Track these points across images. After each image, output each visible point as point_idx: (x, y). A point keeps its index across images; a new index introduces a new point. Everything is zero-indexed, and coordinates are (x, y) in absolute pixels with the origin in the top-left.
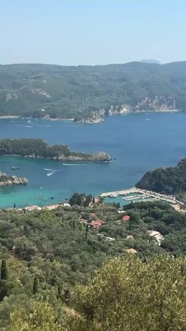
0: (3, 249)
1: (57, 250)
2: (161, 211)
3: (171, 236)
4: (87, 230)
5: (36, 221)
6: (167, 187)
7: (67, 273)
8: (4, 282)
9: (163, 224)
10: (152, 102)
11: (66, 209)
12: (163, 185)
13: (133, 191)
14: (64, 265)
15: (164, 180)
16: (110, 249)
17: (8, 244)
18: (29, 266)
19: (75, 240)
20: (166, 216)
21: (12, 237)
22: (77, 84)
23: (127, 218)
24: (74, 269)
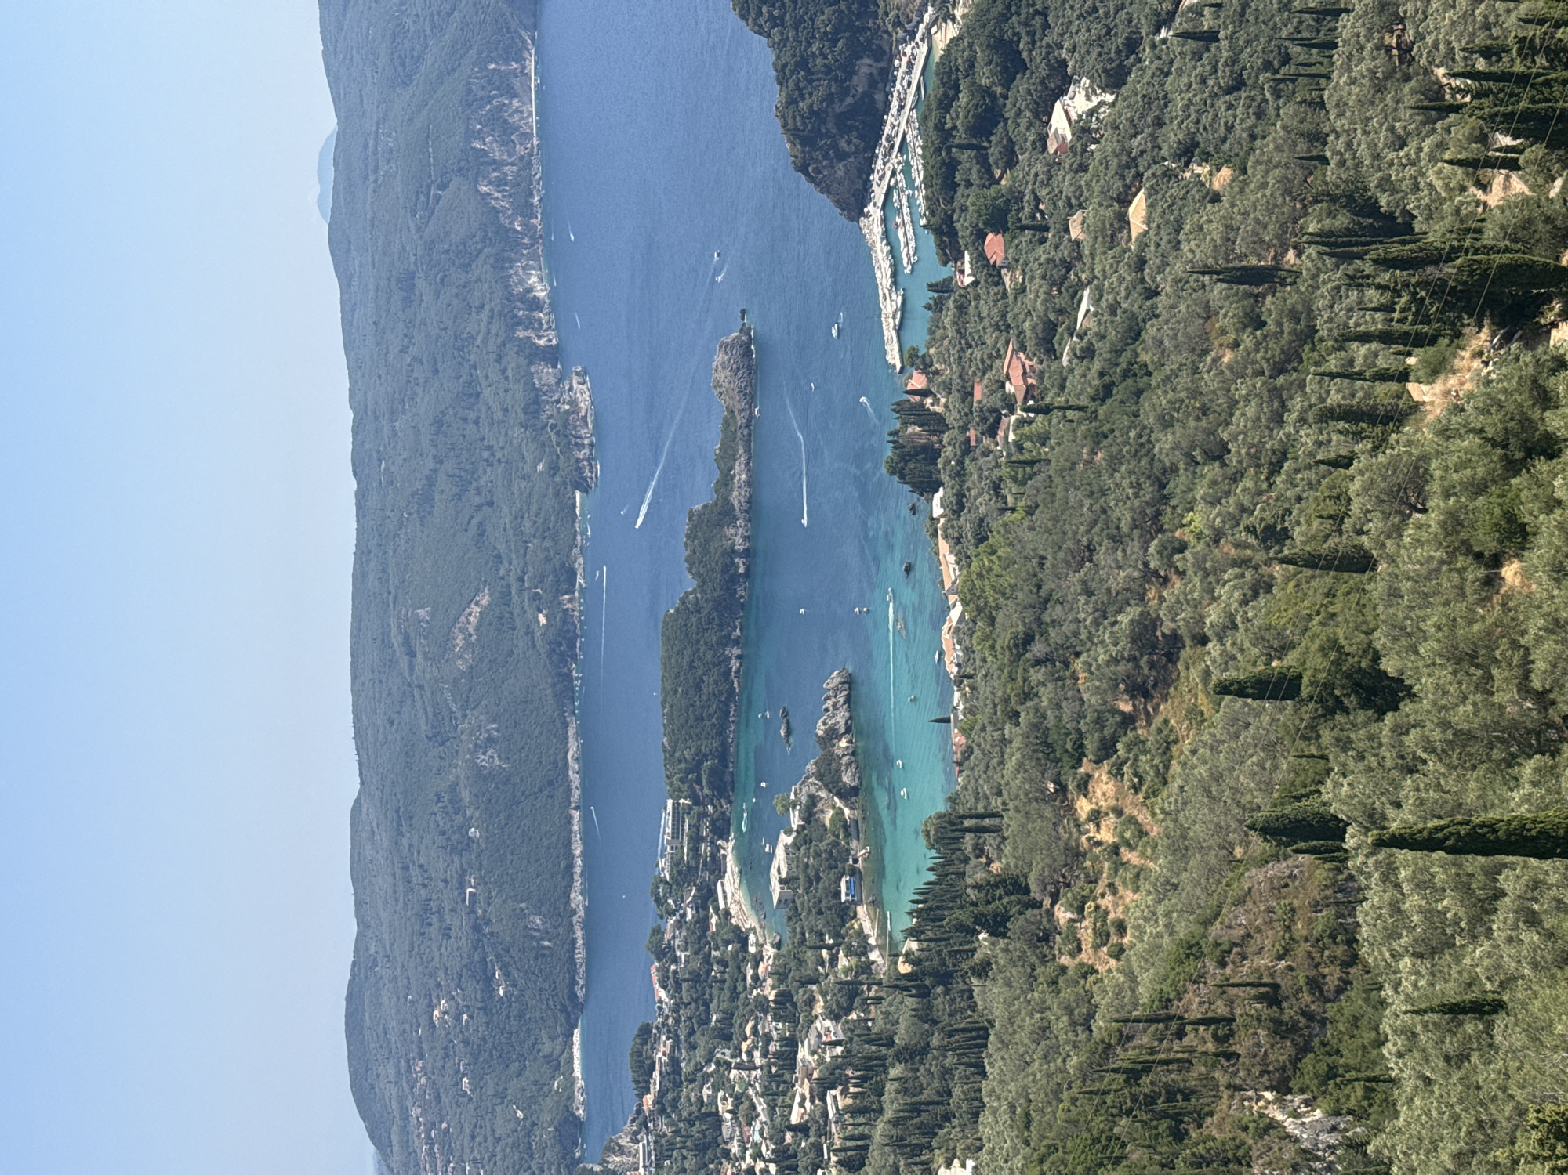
0: (1129, 748)
1: (1135, 526)
2: (963, 98)
3: (1073, 50)
4: (1046, 410)
5: (1011, 621)
6: (859, 84)
7: (1236, 477)
8: (1314, 683)
9: (1022, 85)
10: (497, 165)
11: (957, 506)
12: (849, 100)
13: (878, 230)
14: (1200, 492)
15: (829, 98)
16: (1132, 304)
17: (1108, 731)
18: (1203, 640)
19: (1093, 453)
20: (985, 76)
21: (1081, 716)
22: (431, 482)
23: (995, 246)
24: (1218, 453)
